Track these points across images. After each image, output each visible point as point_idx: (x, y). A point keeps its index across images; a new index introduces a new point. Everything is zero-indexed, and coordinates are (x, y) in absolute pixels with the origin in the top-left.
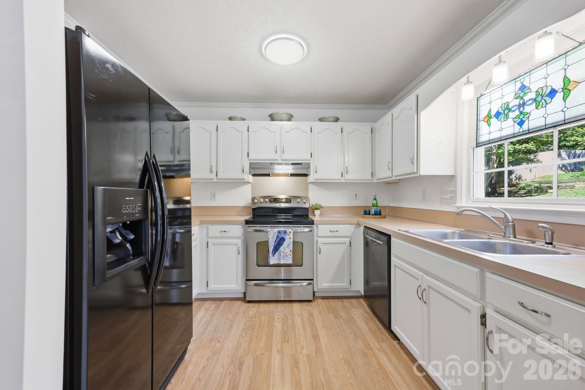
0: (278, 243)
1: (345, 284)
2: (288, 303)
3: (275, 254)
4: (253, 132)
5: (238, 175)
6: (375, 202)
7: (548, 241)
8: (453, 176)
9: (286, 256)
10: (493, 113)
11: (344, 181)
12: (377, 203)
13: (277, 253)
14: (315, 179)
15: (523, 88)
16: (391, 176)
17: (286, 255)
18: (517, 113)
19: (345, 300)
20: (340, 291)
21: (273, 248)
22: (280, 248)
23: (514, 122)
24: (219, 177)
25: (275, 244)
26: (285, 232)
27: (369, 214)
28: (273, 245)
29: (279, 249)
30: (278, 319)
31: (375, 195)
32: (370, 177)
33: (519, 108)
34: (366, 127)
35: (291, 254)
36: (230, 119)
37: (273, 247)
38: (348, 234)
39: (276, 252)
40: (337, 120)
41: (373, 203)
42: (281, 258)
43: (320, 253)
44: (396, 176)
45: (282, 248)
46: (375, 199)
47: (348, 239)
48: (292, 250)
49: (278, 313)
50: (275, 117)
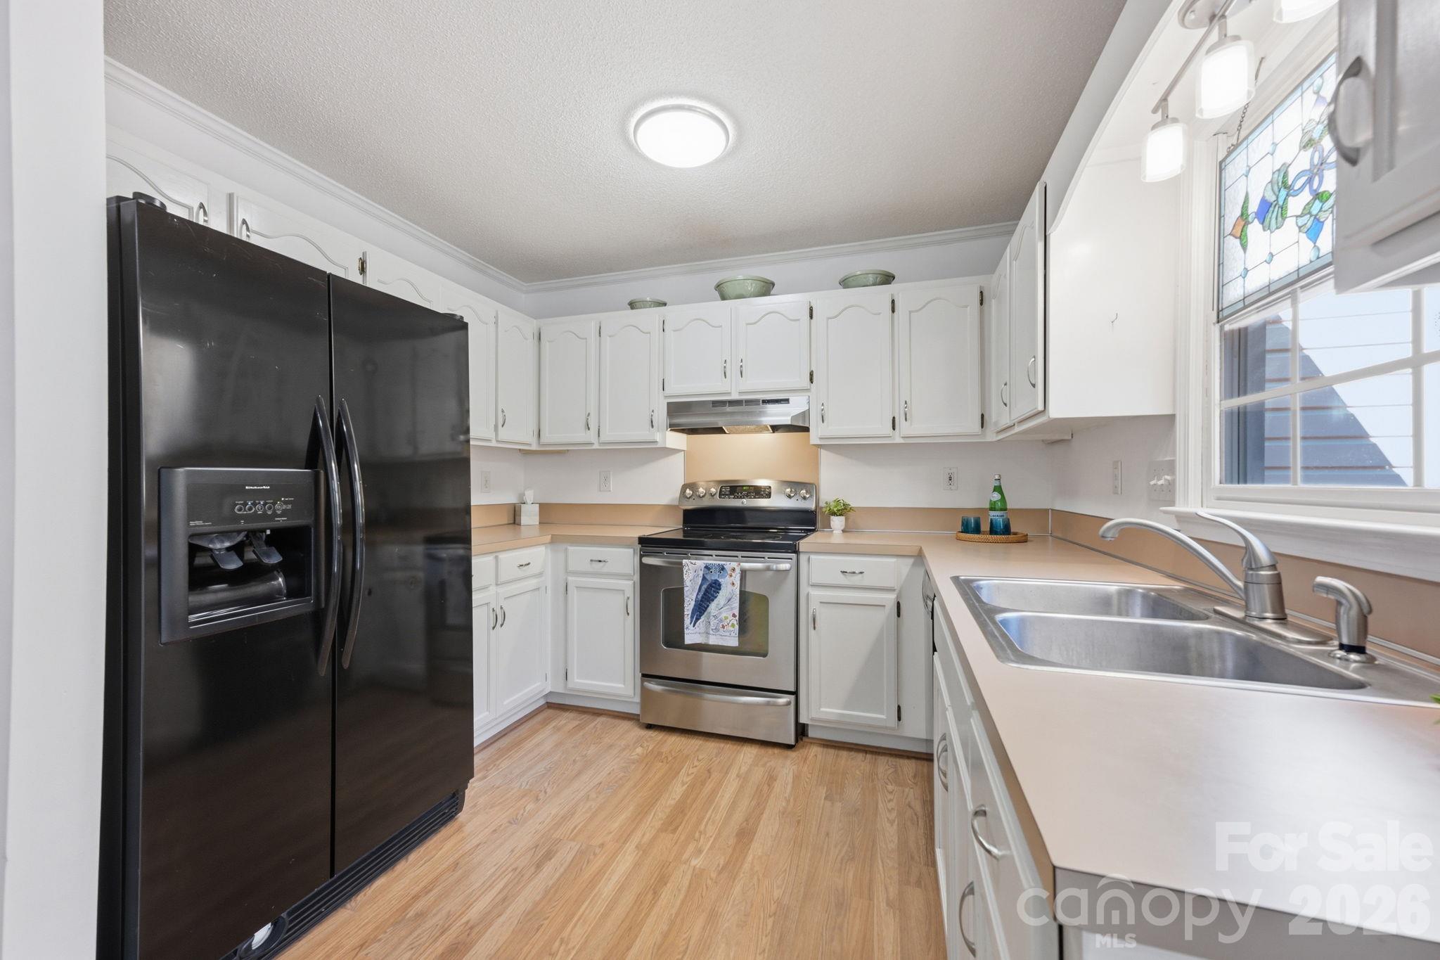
0: (704, 594)
1: (882, 716)
3: (697, 619)
4: (674, 331)
5: (640, 433)
6: (996, 496)
7: (1346, 640)
9: (723, 627)
10: (1253, 207)
11: (902, 441)
12: (1003, 499)
13: (703, 618)
14: (820, 438)
16: (1009, 421)
17: (723, 625)
18: (1306, 196)
19: (882, 760)
20: (870, 733)
21: (695, 605)
22: (708, 606)
23: (1300, 228)
24: (603, 438)
25: (699, 597)
26: (723, 568)
27: (977, 530)
28: (694, 597)
29: (706, 609)
30: (688, 775)
31: (997, 477)
32: (980, 428)
33: (1310, 181)
34: (966, 290)
35: (735, 623)
36: (632, 305)
37: (693, 603)
38: (894, 583)
39: (700, 616)
40: (888, 279)
41: (991, 501)
42: (711, 632)
43: (815, 628)
44: (1017, 425)
45: (713, 607)
46: (998, 489)
47: (892, 597)
48: (737, 614)
49: (695, 761)
50: (728, 289)
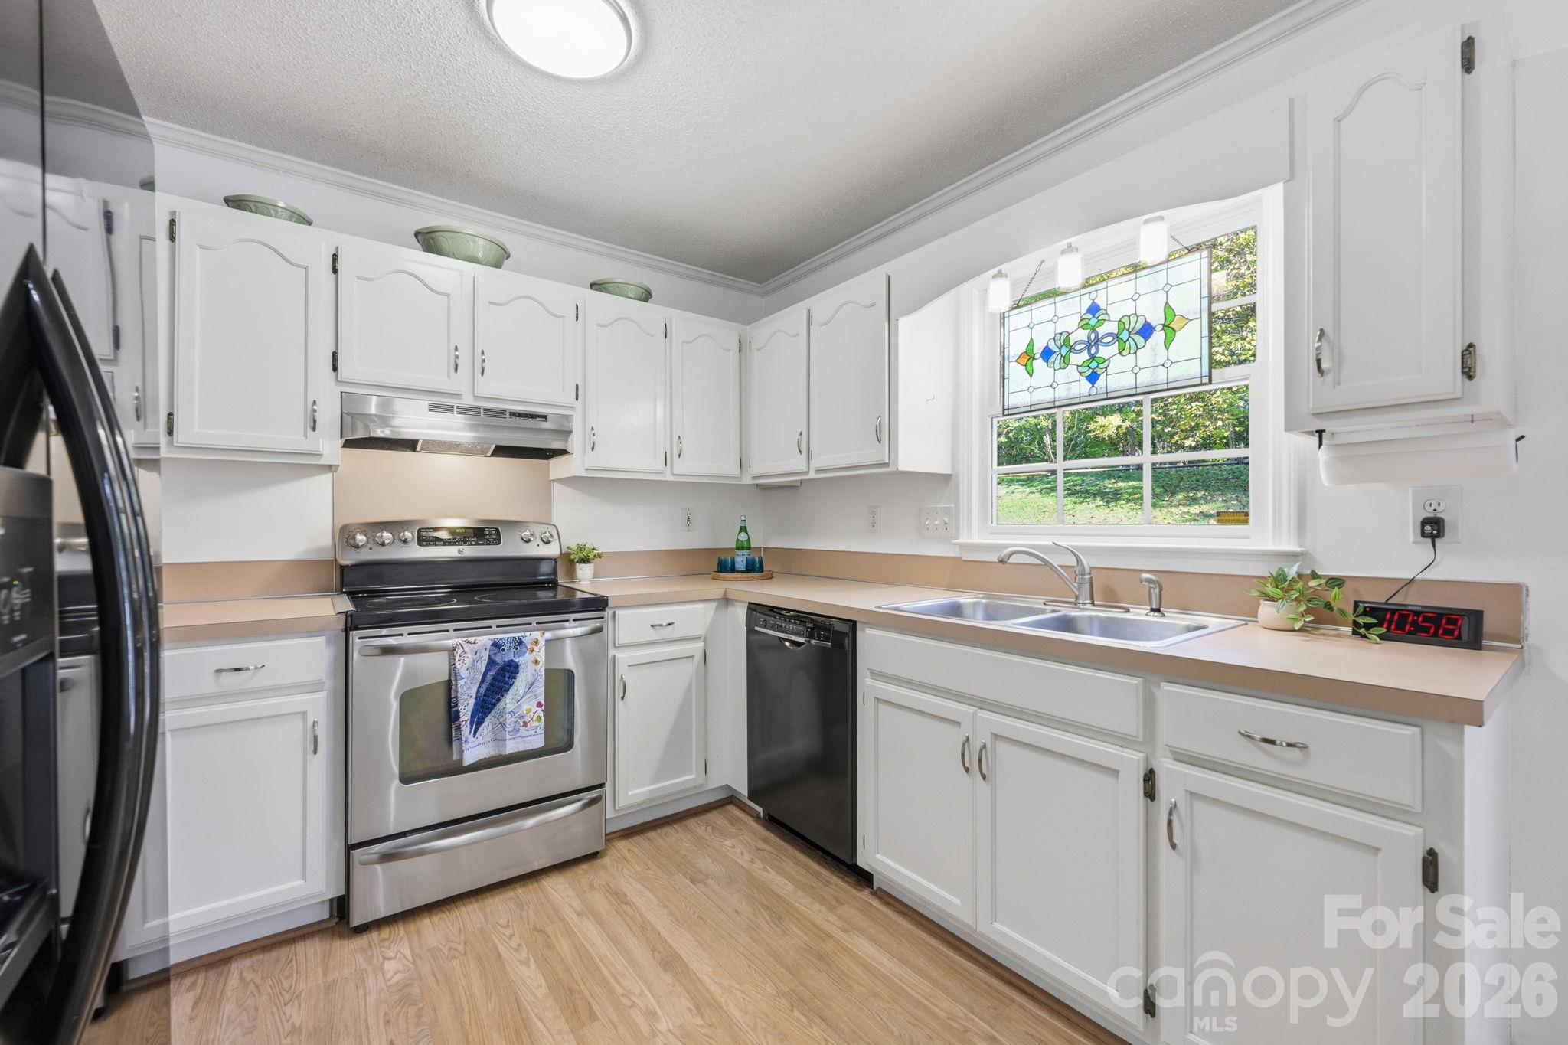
0: (491, 684)
1: (689, 777)
2: (522, 883)
3: (479, 724)
4: (359, 278)
5: (291, 437)
6: (743, 536)
7: (1154, 607)
8: (946, 478)
9: (525, 724)
10: (1038, 349)
11: (672, 479)
12: (749, 541)
13: (488, 720)
14: (587, 469)
15: (1094, 309)
16: (803, 467)
17: (524, 722)
18: (1085, 356)
19: (691, 823)
20: (677, 800)
21: (476, 704)
22: (499, 700)
23: (1080, 373)
24: (181, 436)
25: (482, 690)
26: (520, 642)
27: (733, 570)
28: (474, 693)
29: (494, 705)
30: (516, 950)
31: (743, 518)
32: (736, 471)
33: (1089, 348)
34: (726, 332)
35: (541, 714)
37: (472, 701)
38: (700, 631)
39: (483, 718)
40: (646, 296)
41: (738, 540)
42: (508, 737)
43: (623, 698)
44: (818, 471)
45: (508, 701)
46: (743, 529)
47: (699, 645)
48: (543, 702)
49: (502, 930)
50: (444, 241)
